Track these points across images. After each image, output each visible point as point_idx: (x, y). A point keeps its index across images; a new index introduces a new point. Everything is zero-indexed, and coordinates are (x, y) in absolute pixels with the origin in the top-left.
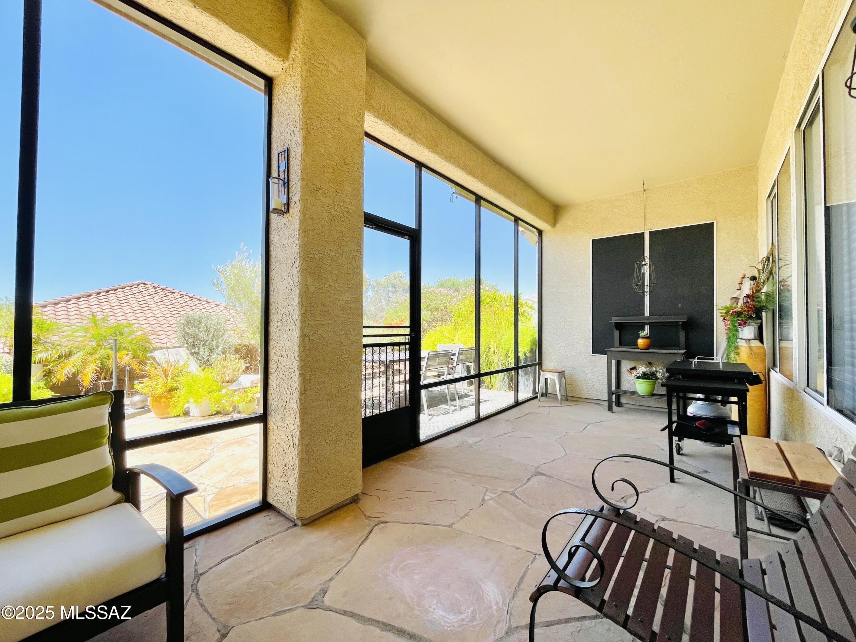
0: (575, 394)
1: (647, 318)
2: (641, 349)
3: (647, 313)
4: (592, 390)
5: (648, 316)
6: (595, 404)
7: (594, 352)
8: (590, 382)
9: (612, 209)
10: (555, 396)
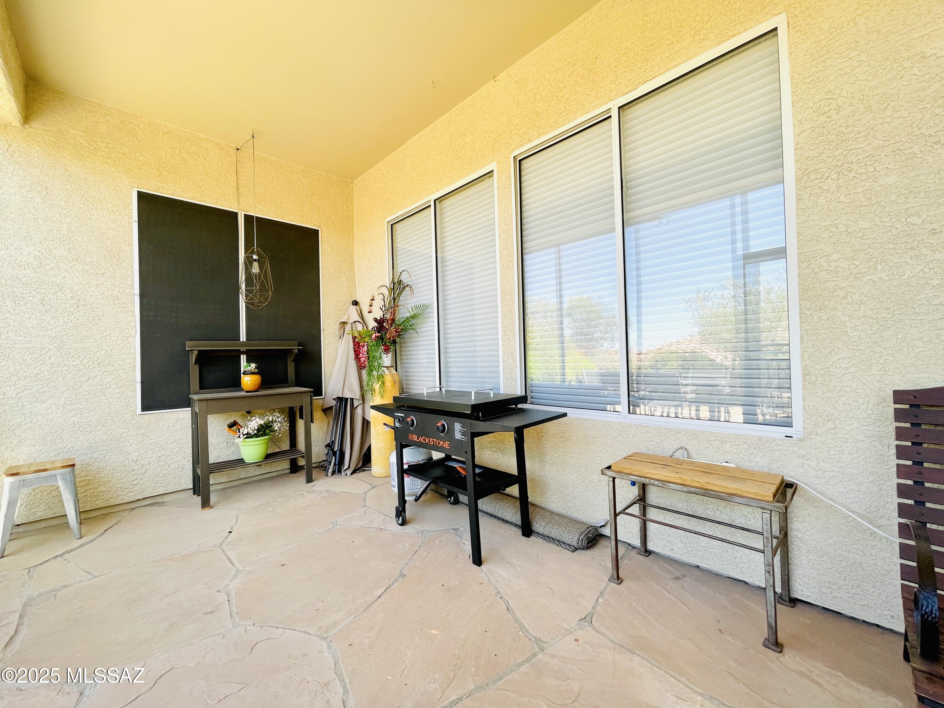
0: (97, 502)
1: (243, 344)
2: (247, 392)
3: (243, 337)
4: (141, 482)
5: (245, 340)
6: (149, 508)
7: (147, 406)
8: (137, 467)
9: (180, 151)
10: (62, 521)
